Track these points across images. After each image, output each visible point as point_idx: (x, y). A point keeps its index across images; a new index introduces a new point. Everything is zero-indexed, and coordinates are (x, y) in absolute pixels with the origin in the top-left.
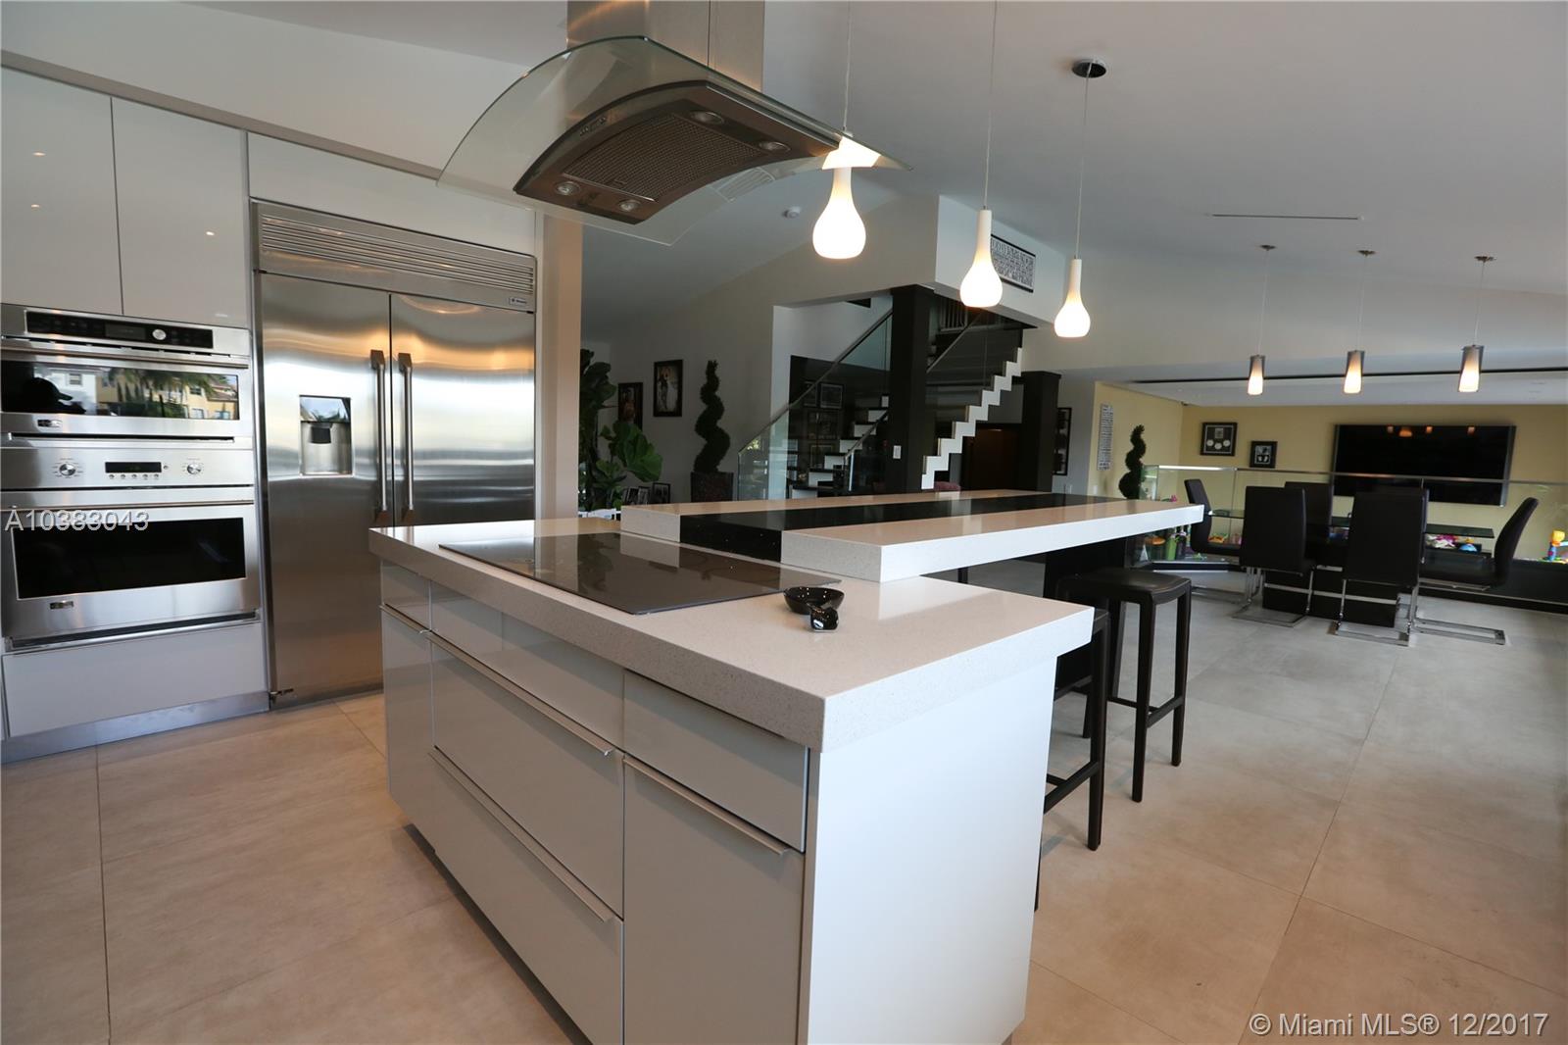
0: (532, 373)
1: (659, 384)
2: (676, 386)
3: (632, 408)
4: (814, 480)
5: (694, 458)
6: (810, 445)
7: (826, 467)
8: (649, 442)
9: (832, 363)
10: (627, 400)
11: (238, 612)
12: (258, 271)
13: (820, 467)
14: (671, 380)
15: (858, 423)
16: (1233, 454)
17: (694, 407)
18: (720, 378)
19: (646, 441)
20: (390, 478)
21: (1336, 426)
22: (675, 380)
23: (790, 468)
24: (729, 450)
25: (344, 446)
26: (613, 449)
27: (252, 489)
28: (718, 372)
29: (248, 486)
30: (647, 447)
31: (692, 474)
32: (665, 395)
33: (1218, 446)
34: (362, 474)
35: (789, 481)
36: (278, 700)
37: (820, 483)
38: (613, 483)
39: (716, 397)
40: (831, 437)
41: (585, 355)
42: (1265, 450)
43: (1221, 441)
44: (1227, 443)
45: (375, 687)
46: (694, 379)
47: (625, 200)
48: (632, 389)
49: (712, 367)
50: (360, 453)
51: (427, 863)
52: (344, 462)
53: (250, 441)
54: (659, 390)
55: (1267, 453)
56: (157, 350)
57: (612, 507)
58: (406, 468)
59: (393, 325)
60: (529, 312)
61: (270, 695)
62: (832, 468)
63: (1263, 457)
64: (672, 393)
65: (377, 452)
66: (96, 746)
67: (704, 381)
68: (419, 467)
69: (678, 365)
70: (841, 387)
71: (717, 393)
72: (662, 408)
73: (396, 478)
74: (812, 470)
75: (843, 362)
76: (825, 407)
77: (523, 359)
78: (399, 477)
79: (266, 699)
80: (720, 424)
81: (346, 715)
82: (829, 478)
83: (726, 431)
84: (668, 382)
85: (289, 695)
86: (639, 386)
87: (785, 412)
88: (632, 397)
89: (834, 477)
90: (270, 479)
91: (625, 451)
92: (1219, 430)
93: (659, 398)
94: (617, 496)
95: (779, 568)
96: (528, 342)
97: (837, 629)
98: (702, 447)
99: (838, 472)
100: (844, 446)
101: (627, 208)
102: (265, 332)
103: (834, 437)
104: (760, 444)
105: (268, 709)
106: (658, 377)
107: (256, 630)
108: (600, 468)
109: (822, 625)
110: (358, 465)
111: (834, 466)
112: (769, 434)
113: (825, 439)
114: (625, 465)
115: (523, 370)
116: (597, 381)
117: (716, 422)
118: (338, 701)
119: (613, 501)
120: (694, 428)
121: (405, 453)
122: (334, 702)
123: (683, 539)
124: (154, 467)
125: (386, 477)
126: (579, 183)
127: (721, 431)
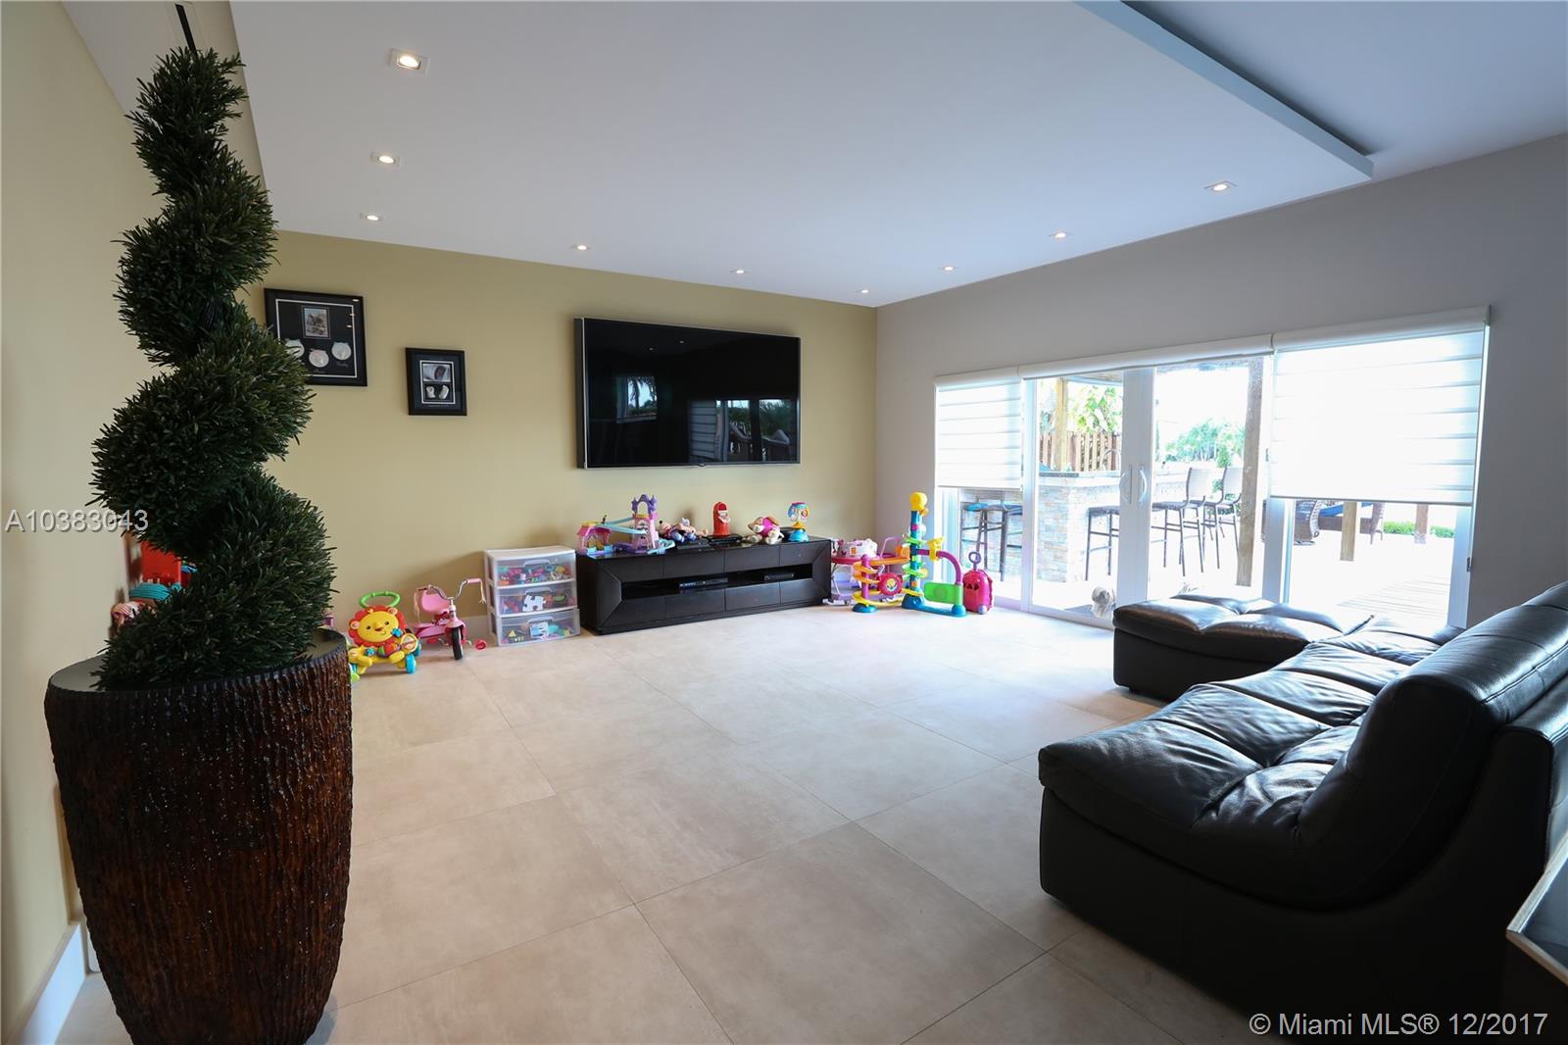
16: (362, 381)
21: (577, 322)
33: (319, 359)
42: (440, 371)
43: (326, 346)
44: (342, 351)
55: (446, 379)
63: (438, 388)
92: (314, 315)
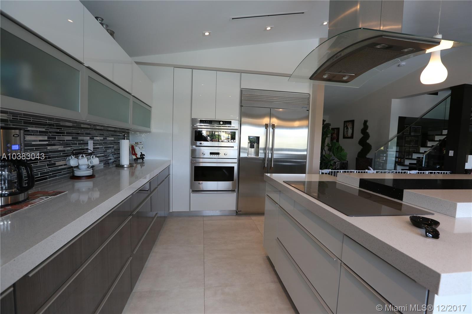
0: (308, 127)
1: (346, 128)
2: (352, 128)
3: (336, 136)
4: (407, 162)
5: (357, 153)
6: (405, 149)
7: (413, 157)
8: (343, 148)
9: (418, 118)
10: (334, 133)
11: (230, 190)
12: (241, 106)
13: (410, 157)
14: (350, 127)
15: (429, 141)
17: (358, 135)
18: (369, 126)
19: (342, 147)
20: (268, 157)
22: (351, 126)
23: (396, 157)
24: (371, 151)
25: (257, 149)
26: (330, 150)
27: (237, 159)
28: (368, 124)
29: (236, 159)
30: (342, 150)
31: (356, 158)
32: (347, 131)
34: (261, 155)
35: (396, 162)
36: (238, 213)
37: (410, 164)
38: (330, 161)
39: (367, 132)
40: (415, 146)
41: (324, 121)
45: (262, 214)
46: (358, 126)
47: (344, 76)
48: (336, 130)
49: (365, 122)
50: (261, 149)
51: (271, 269)
52: (257, 153)
53: (237, 147)
54: (345, 130)
56: (221, 126)
57: (329, 169)
58: (272, 154)
59: (271, 116)
60: (307, 110)
61: (236, 211)
62: (416, 158)
64: (350, 131)
65: (265, 149)
66: (203, 216)
67: (362, 127)
68: (275, 154)
69: (352, 122)
70: (421, 127)
71: (367, 131)
72: (346, 136)
73: (269, 157)
74: (407, 159)
75: (423, 117)
76: (413, 134)
77: (305, 123)
78: (270, 157)
79: (236, 212)
80: (368, 141)
81: (253, 220)
82: (415, 162)
83: (370, 144)
84: (349, 127)
85: (240, 212)
86: (338, 129)
87: (395, 137)
88: (336, 132)
89: (417, 162)
90: (241, 156)
91: (334, 151)
93: (345, 133)
94: (331, 165)
95: (402, 204)
96: (307, 118)
97: (439, 239)
98: (361, 149)
99: (419, 160)
100: (422, 150)
101: (345, 78)
102: (242, 119)
103: (417, 146)
104: (384, 148)
105: (235, 215)
106: (345, 126)
107: (234, 195)
108: (326, 156)
109: (431, 236)
110: (260, 153)
111: (417, 157)
112: (388, 144)
113: (413, 147)
114: (334, 156)
115: (305, 126)
116: (326, 129)
117: (367, 140)
118: (252, 216)
119: (330, 166)
120: (358, 142)
121: (272, 149)
122: (250, 216)
123: (360, 187)
124: (218, 154)
125: (267, 157)
126: (330, 74)
127: (369, 144)
